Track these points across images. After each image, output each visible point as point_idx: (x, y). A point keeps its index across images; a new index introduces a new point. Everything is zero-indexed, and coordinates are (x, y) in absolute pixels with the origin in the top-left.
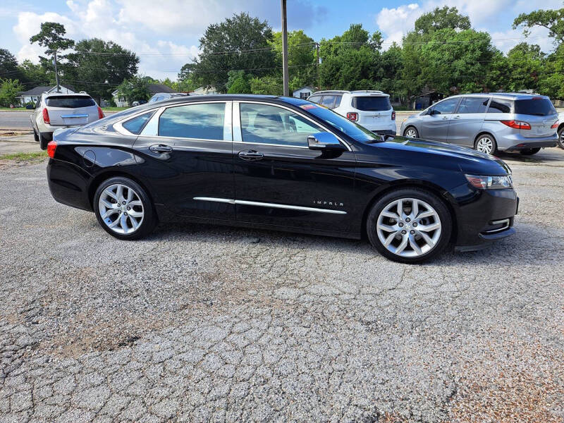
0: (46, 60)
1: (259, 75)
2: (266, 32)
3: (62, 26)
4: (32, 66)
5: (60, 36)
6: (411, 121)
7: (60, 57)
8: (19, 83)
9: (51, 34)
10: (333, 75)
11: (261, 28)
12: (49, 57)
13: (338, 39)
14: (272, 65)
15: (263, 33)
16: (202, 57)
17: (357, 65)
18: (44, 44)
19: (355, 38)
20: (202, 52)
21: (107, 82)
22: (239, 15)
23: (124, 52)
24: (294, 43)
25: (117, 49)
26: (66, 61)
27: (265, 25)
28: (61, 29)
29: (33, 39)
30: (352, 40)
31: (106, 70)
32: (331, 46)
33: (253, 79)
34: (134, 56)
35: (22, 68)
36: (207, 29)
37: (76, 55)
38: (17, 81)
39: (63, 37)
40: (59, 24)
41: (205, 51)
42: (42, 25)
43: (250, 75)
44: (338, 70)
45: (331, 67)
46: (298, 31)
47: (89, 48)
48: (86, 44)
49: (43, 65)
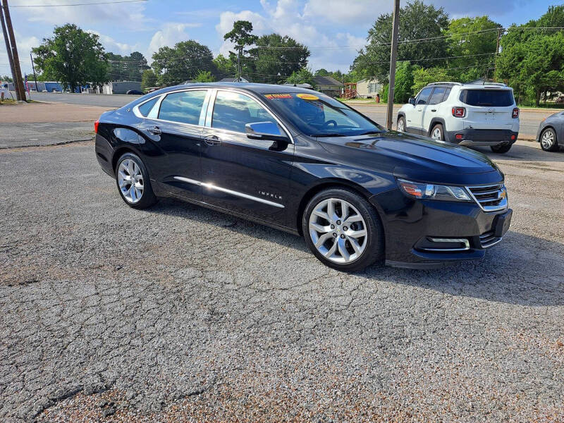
0: (235, 54)
1: (425, 65)
2: (441, 20)
3: (251, 24)
4: (224, 60)
5: (248, 33)
6: (552, 120)
7: (245, 51)
8: (211, 74)
9: (241, 31)
10: (512, 66)
11: (436, 16)
12: (237, 52)
13: (533, 24)
14: (444, 54)
15: (437, 21)
16: (368, 48)
17: (548, 53)
18: (234, 41)
19: (553, 23)
20: (369, 43)
21: (279, 74)
22: (413, 3)
23: (298, 46)
24: (474, 30)
25: (292, 42)
26: (248, 55)
27: (440, 12)
28: (249, 26)
29: (227, 37)
30: (548, 25)
31: (280, 63)
32: (522, 32)
33: (418, 71)
34: (305, 50)
35: (216, 62)
36: (377, 19)
37: (257, 50)
38: (209, 73)
39: (250, 34)
40: (248, 22)
41: (372, 42)
42: (235, 23)
43: (415, 66)
44: (520, 59)
45: (512, 56)
46: (481, 17)
47: (267, 43)
48: (266, 40)
49: (231, 59)
